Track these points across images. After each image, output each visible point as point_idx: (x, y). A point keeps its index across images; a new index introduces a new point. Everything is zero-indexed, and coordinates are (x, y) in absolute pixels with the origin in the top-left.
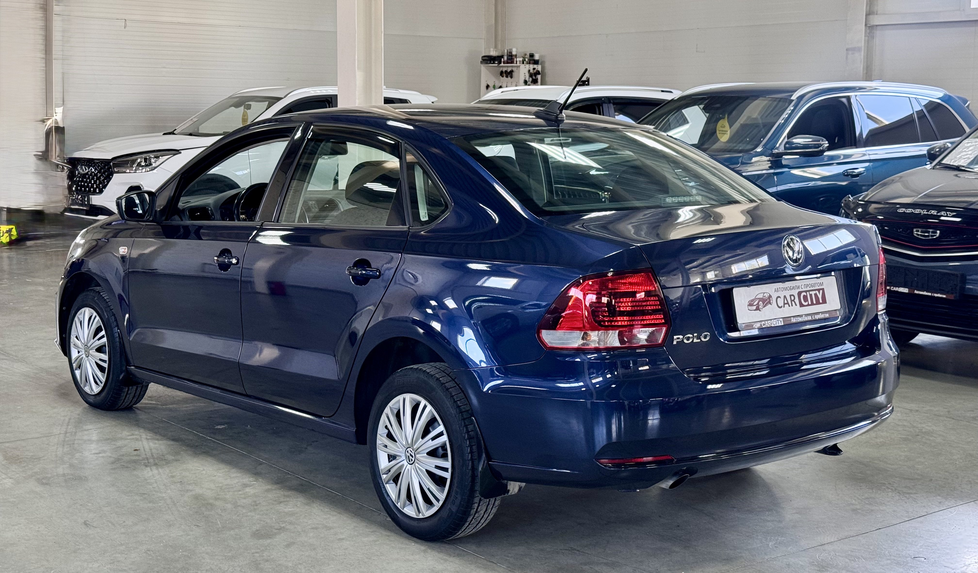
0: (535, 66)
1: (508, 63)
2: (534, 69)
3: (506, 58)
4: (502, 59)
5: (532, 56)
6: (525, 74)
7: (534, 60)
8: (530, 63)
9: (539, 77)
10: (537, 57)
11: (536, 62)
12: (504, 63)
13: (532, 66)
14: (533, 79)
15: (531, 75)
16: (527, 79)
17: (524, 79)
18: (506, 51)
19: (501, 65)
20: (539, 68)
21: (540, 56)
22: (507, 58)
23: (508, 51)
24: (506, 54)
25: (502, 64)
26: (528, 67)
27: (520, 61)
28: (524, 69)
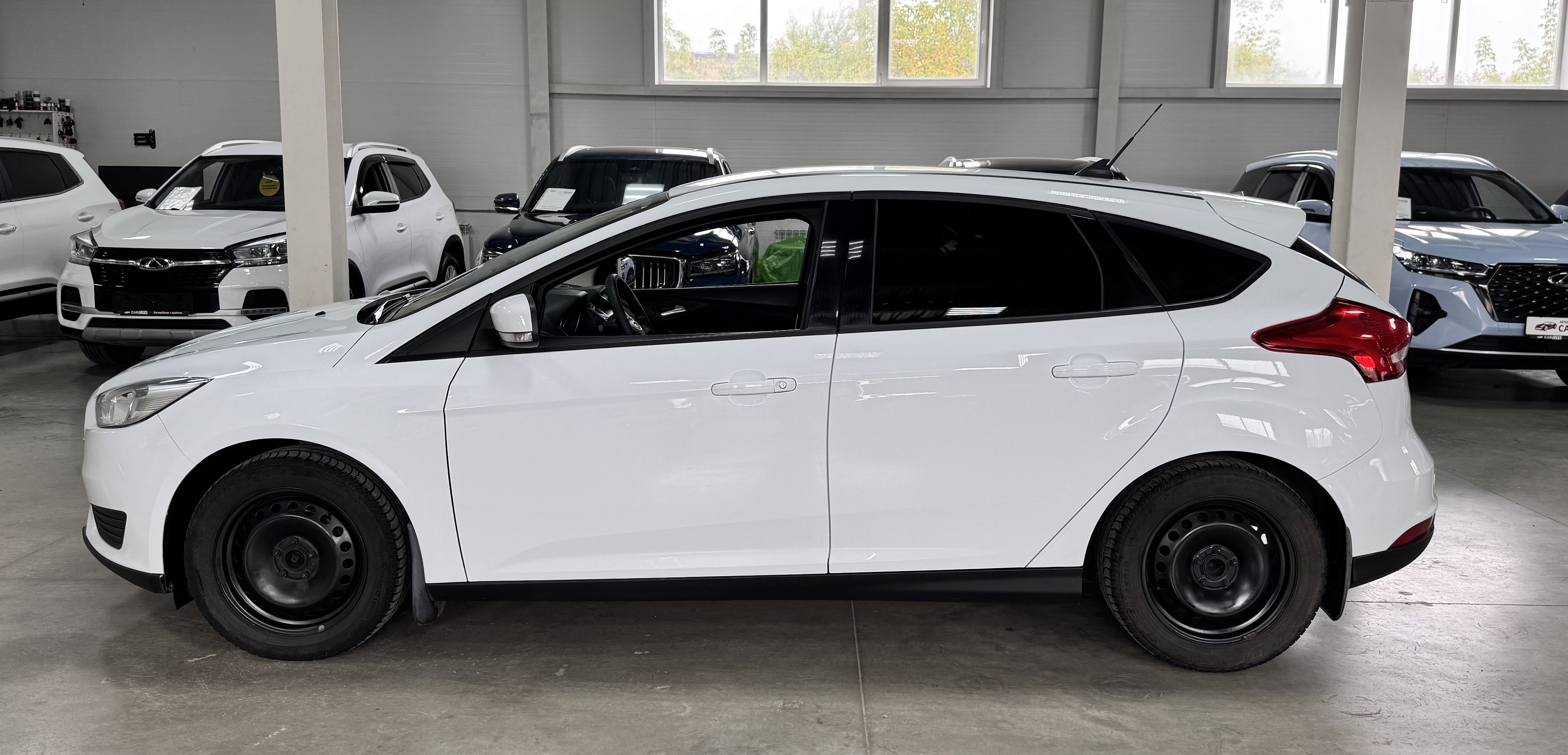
0: (68, 115)
1: (26, 108)
2: (67, 117)
3: (22, 103)
4: (17, 104)
5: (62, 101)
6: (58, 123)
8: (61, 110)
9: (72, 127)
10: (67, 104)
11: (68, 109)
12: (20, 108)
13: (65, 114)
14: (67, 130)
15: (65, 125)
16: (62, 130)
17: (58, 129)
18: (22, 94)
19: (13, 111)
20: (71, 116)
21: (71, 102)
22: (24, 103)
23: (23, 92)
24: (22, 98)
25: (17, 110)
26: (61, 115)
27: (51, 107)
28: (57, 118)
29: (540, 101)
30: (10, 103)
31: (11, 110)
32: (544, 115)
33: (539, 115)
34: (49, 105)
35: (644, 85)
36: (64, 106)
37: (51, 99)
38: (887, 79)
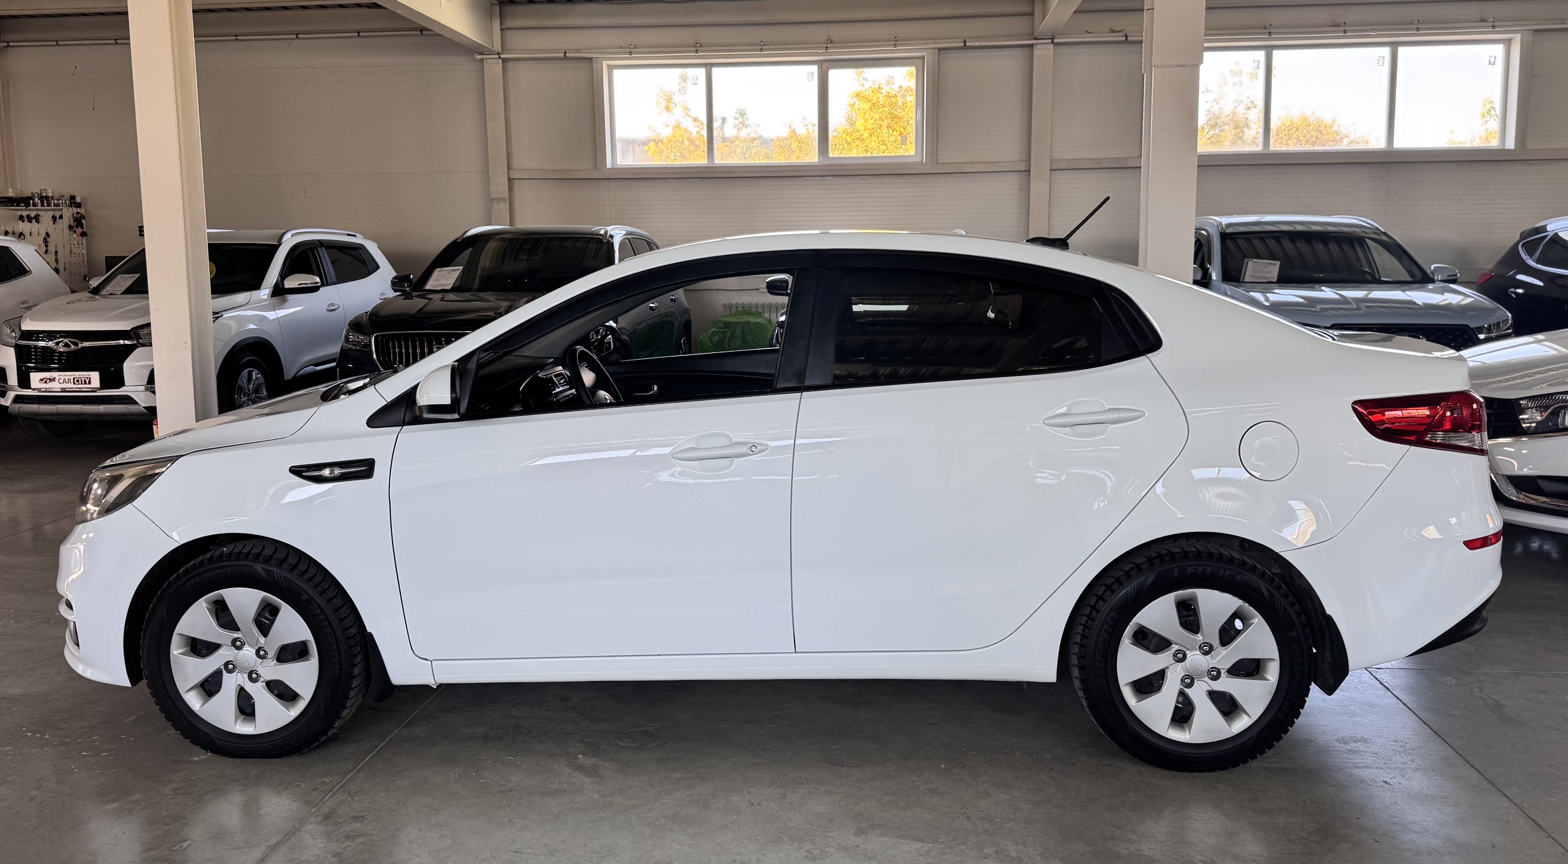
0: (79, 210)
1: (42, 205)
2: (78, 213)
3: (36, 200)
4: (31, 202)
5: (73, 198)
6: (69, 218)
7: (76, 203)
8: (71, 206)
9: (83, 221)
10: (78, 200)
11: (79, 205)
13: (75, 210)
15: (76, 220)
16: (72, 224)
17: (68, 224)
18: (36, 192)
19: (29, 208)
20: (82, 211)
21: (82, 199)
23: (38, 191)
24: (37, 196)
25: (31, 207)
26: (72, 210)
27: (62, 203)
28: (68, 213)
29: (500, 186)
30: (25, 201)
31: (27, 207)
32: (504, 200)
33: (499, 200)
34: (61, 201)
35: (596, 169)
36: (75, 203)
37: (63, 196)
38: (828, 158)
